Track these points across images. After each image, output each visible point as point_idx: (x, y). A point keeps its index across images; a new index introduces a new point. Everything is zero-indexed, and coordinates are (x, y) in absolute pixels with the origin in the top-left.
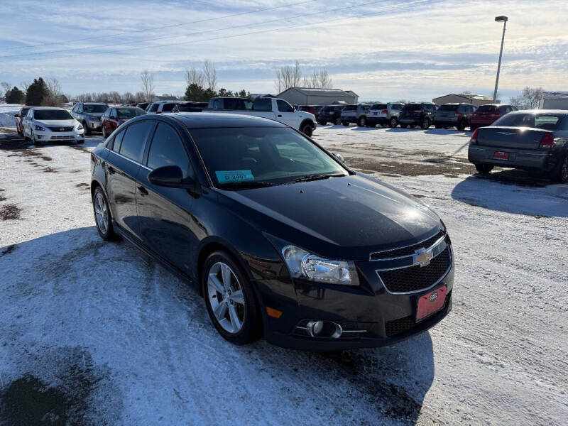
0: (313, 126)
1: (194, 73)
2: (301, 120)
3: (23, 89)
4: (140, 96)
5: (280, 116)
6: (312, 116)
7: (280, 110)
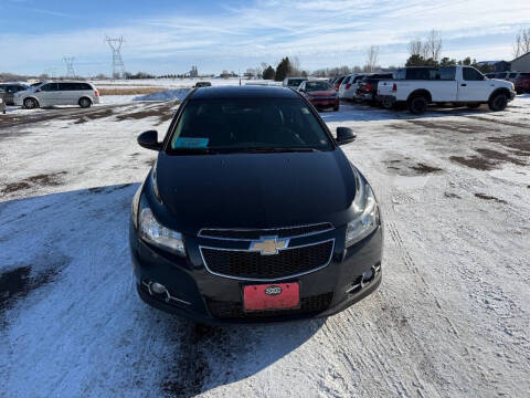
0: (510, 96)
1: (419, 43)
2: (493, 89)
3: (275, 68)
4: (368, 69)
5: (464, 85)
6: (511, 85)
7: (465, 78)
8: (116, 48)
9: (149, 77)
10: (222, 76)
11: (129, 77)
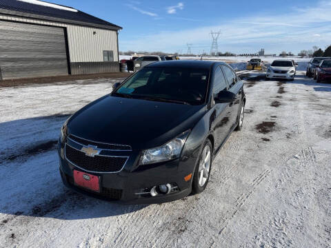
3: (324, 50)
8: (215, 38)
9: (232, 55)
10: (281, 55)
11: (220, 55)
